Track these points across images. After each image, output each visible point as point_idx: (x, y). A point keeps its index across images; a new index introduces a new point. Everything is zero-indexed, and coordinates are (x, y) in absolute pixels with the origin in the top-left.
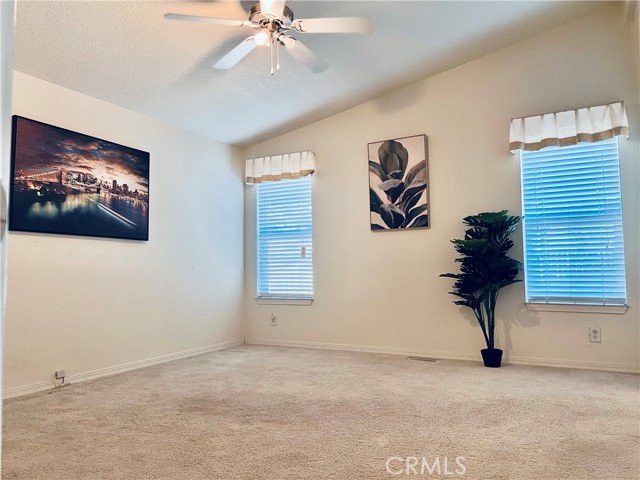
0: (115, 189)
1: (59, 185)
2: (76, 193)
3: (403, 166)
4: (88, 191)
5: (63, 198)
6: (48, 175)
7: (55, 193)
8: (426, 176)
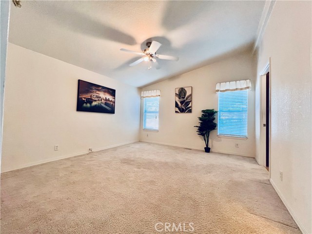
0: (106, 100)
1: (91, 99)
2: (95, 101)
3: (185, 95)
4: (99, 100)
5: (92, 102)
6: (88, 96)
7: (90, 101)
8: (191, 98)
